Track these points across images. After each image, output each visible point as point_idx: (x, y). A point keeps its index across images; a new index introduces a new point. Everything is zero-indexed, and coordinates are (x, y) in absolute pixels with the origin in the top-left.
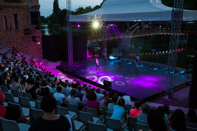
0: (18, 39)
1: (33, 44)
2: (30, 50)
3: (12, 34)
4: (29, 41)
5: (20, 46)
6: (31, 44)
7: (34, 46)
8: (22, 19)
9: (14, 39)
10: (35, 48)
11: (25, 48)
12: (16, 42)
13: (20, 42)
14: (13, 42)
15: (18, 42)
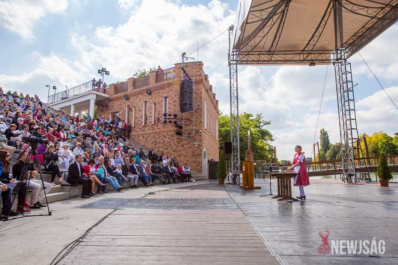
0: (165, 137)
1: (185, 144)
2: (180, 155)
3: (159, 129)
4: (179, 140)
5: (167, 149)
6: (183, 146)
7: (187, 148)
8: (174, 102)
9: (160, 136)
10: (188, 152)
11: (173, 151)
12: (162, 142)
13: (167, 142)
14: (159, 142)
15: (165, 141)
